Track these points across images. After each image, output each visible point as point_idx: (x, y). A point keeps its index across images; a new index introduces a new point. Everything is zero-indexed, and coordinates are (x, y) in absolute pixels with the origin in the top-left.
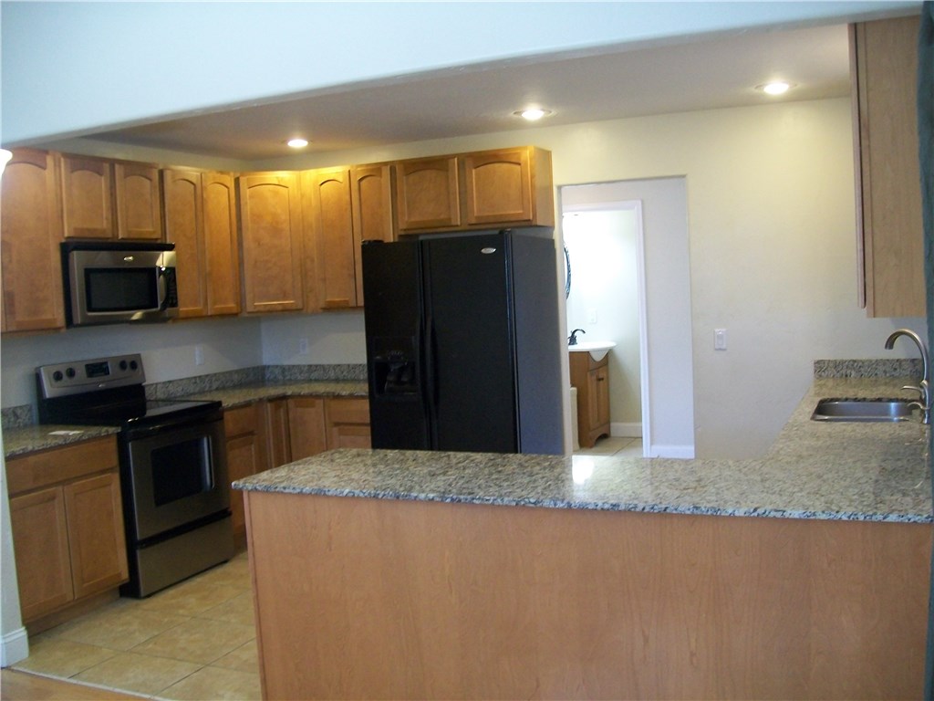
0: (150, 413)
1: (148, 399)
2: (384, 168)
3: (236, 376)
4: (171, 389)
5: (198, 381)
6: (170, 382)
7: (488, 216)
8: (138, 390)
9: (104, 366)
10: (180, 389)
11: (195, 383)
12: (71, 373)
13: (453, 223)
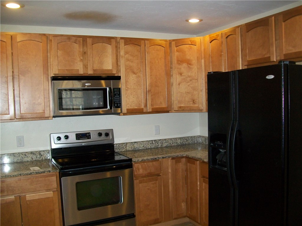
0: (117, 158)
1: (116, 151)
2: (237, 29)
3: (180, 140)
4: (136, 145)
5: (154, 142)
6: (135, 142)
7: (291, 54)
8: (111, 146)
9: (88, 135)
10: (141, 146)
11: (153, 143)
12: (67, 137)
13: (272, 60)
